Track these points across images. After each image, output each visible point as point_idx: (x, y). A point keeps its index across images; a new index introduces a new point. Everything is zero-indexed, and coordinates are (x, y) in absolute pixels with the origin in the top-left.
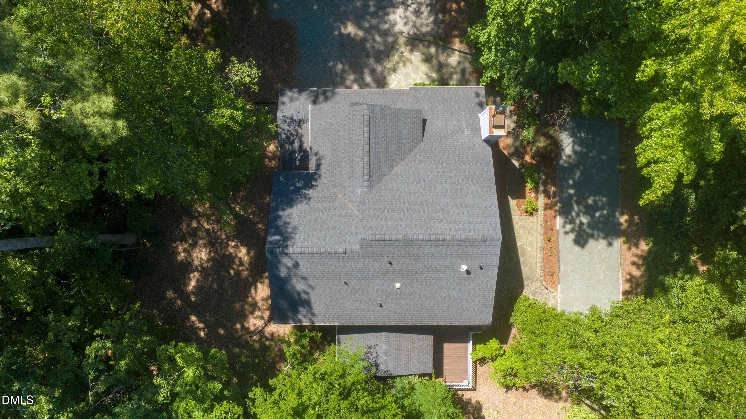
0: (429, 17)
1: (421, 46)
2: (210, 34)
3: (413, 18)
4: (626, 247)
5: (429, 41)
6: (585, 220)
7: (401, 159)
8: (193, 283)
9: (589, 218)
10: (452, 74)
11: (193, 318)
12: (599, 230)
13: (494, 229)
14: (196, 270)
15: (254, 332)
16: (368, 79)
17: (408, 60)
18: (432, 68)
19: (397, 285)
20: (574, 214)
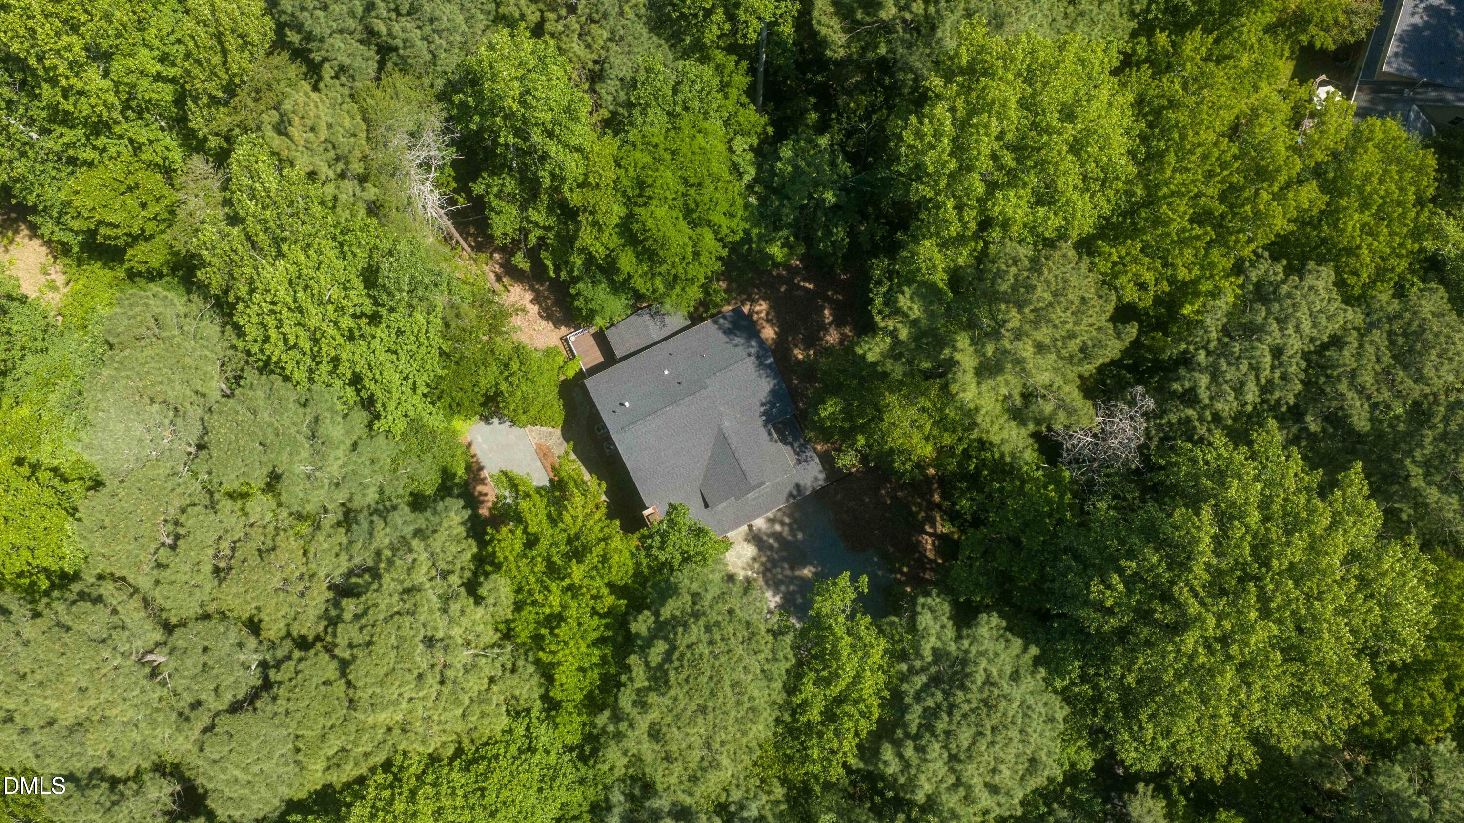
2: (918, 513)
7: (708, 464)
8: (826, 312)
11: (811, 286)
14: (830, 324)
15: (759, 300)
17: (746, 569)
19: (666, 373)
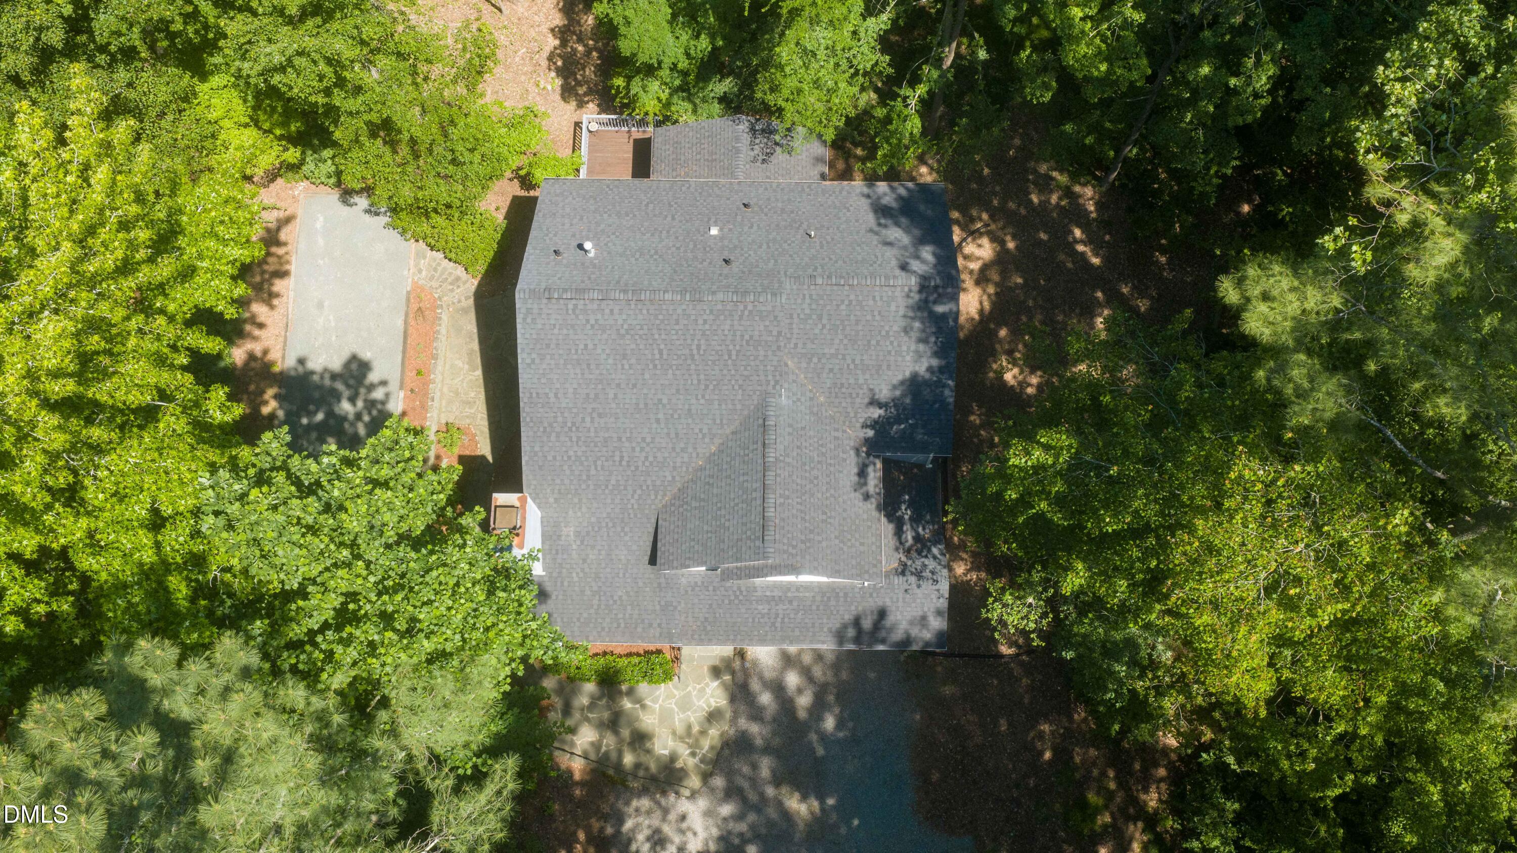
0: (633, 830)
1: (653, 767)
3: (667, 829)
4: (271, 356)
5: (635, 776)
6: (346, 407)
7: (702, 469)
9: (337, 410)
10: (592, 706)
11: (1096, 261)
12: (319, 387)
13: (529, 311)
15: (981, 235)
16: (766, 699)
17: (682, 739)
18: (632, 720)
19: (714, 231)
20: (366, 418)
